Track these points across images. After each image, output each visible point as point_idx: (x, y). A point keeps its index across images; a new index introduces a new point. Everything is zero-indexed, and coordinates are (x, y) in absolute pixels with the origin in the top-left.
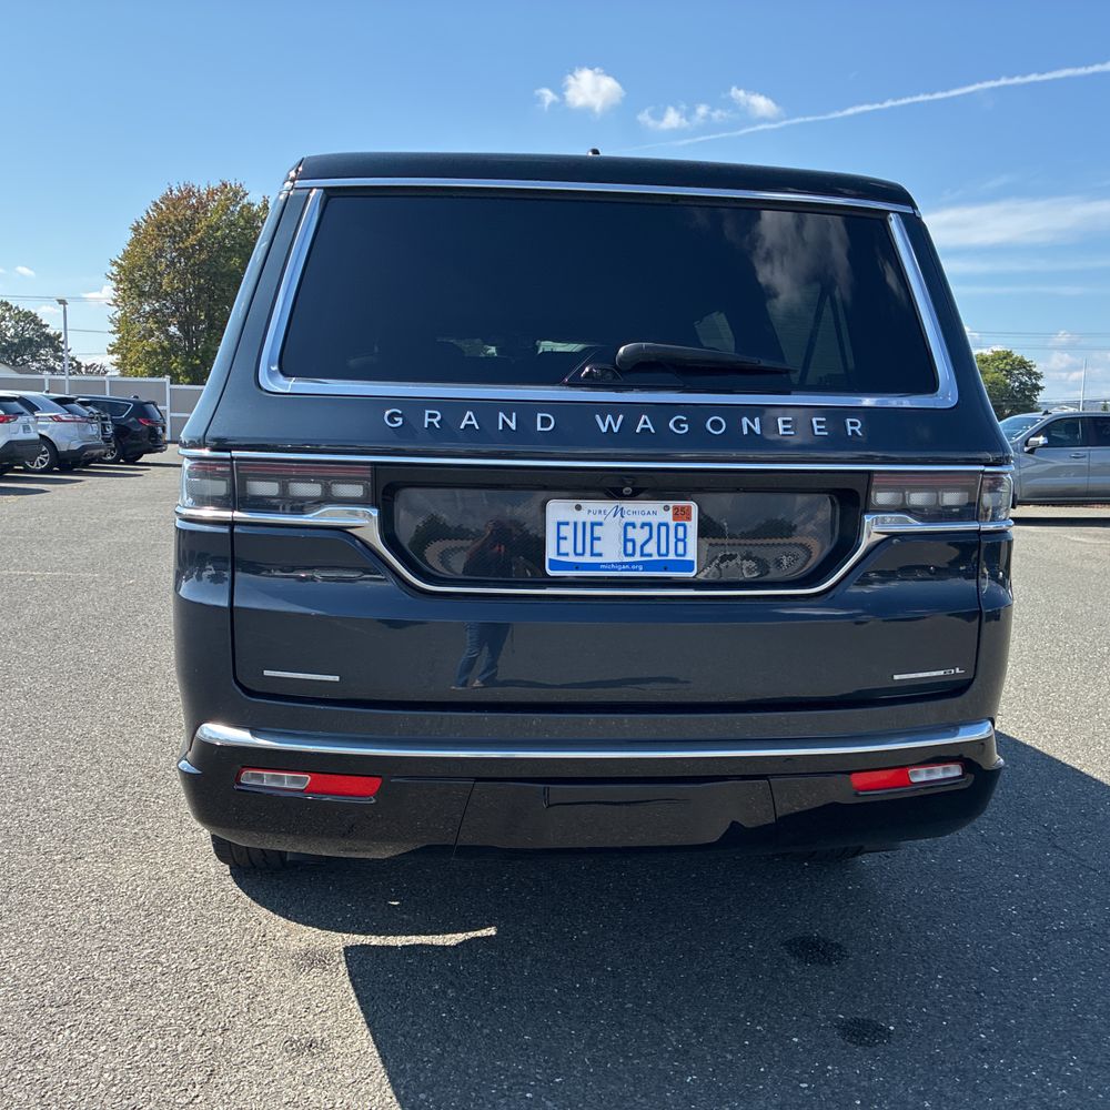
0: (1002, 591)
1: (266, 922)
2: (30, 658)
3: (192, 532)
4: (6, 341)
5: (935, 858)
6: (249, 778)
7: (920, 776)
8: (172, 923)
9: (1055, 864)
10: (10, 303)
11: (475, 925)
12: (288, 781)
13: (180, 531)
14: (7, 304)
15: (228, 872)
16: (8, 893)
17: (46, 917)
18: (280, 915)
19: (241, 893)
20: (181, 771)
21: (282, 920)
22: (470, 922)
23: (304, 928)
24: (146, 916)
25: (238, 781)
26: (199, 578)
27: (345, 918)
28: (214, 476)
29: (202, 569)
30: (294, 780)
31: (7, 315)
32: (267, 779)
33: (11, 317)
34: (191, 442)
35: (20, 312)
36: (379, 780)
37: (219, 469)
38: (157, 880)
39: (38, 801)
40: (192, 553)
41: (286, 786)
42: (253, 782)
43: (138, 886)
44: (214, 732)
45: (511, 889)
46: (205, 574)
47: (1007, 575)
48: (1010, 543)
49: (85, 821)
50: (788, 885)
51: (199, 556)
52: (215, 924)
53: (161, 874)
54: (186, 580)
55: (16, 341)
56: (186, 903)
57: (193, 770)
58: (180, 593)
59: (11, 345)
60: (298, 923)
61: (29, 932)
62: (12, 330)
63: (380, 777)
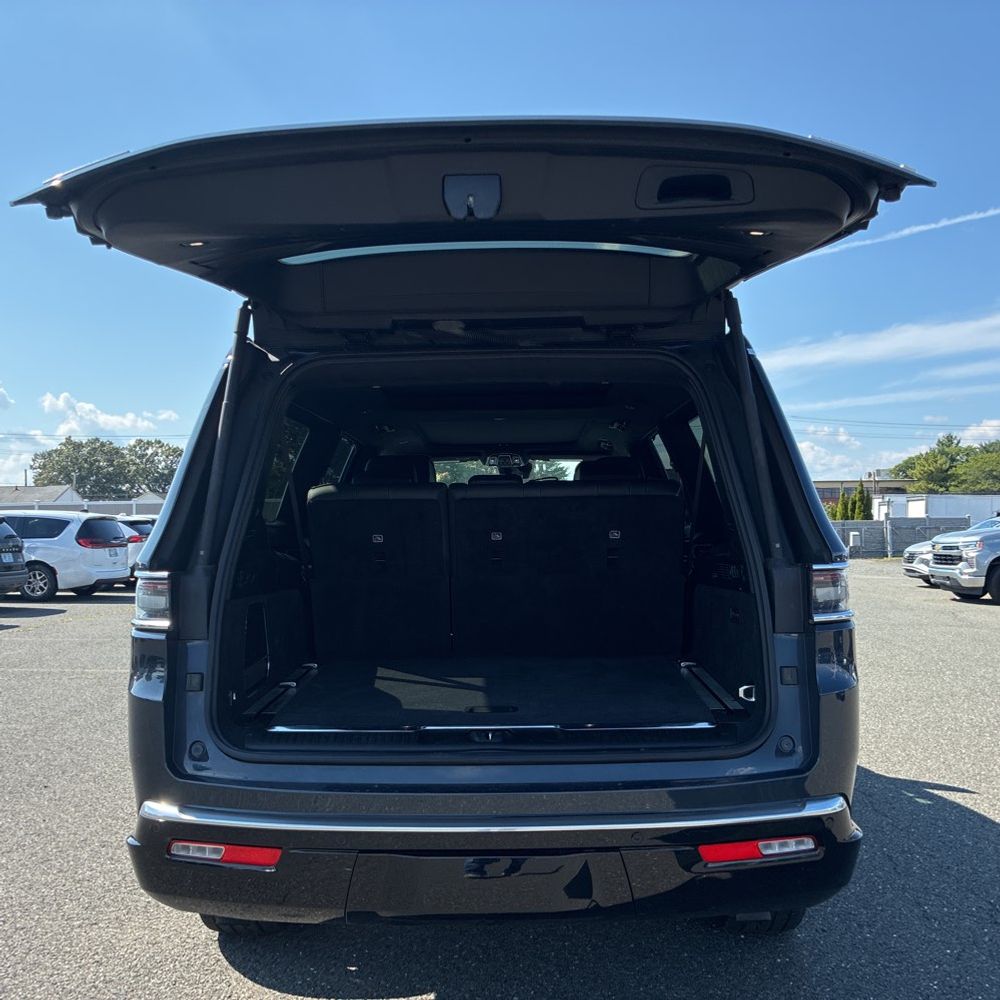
0: (847, 676)
1: (235, 984)
2: (109, 746)
3: (142, 640)
4: (158, 472)
5: (870, 932)
6: (179, 849)
7: (774, 848)
8: (154, 984)
9: (991, 940)
10: (163, 441)
11: (419, 989)
12: (210, 852)
13: (135, 640)
14: (159, 442)
15: (216, 938)
16: (27, 954)
17: (51, 976)
18: (249, 978)
19: (222, 957)
20: (128, 844)
21: (250, 983)
22: (414, 986)
23: (267, 990)
24: (134, 977)
25: (168, 851)
26: (149, 678)
27: (304, 981)
28: (159, 593)
29: (152, 670)
30: (216, 851)
31: (160, 451)
32: (194, 851)
33: (163, 453)
34: (142, 565)
35: (170, 448)
36: (279, 852)
37: (159, 587)
38: (154, 945)
39: (76, 873)
40: (143, 657)
41: (207, 856)
42: (182, 853)
43: (136, 949)
44: (152, 809)
45: (460, 956)
46: (154, 675)
47: (851, 659)
48: (851, 632)
49: (109, 891)
50: (719, 956)
51: (149, 660)
52: (191, 985)
53: (158, 939)
54: (137, 680)
55: (166, 472)
56: (172, 966)
57: (136, 843)
58: (132, 691)
59: (162, 475)
60: (263, 986)
61: (34, 989)
62: (163, 463)
63: (280, 848)
